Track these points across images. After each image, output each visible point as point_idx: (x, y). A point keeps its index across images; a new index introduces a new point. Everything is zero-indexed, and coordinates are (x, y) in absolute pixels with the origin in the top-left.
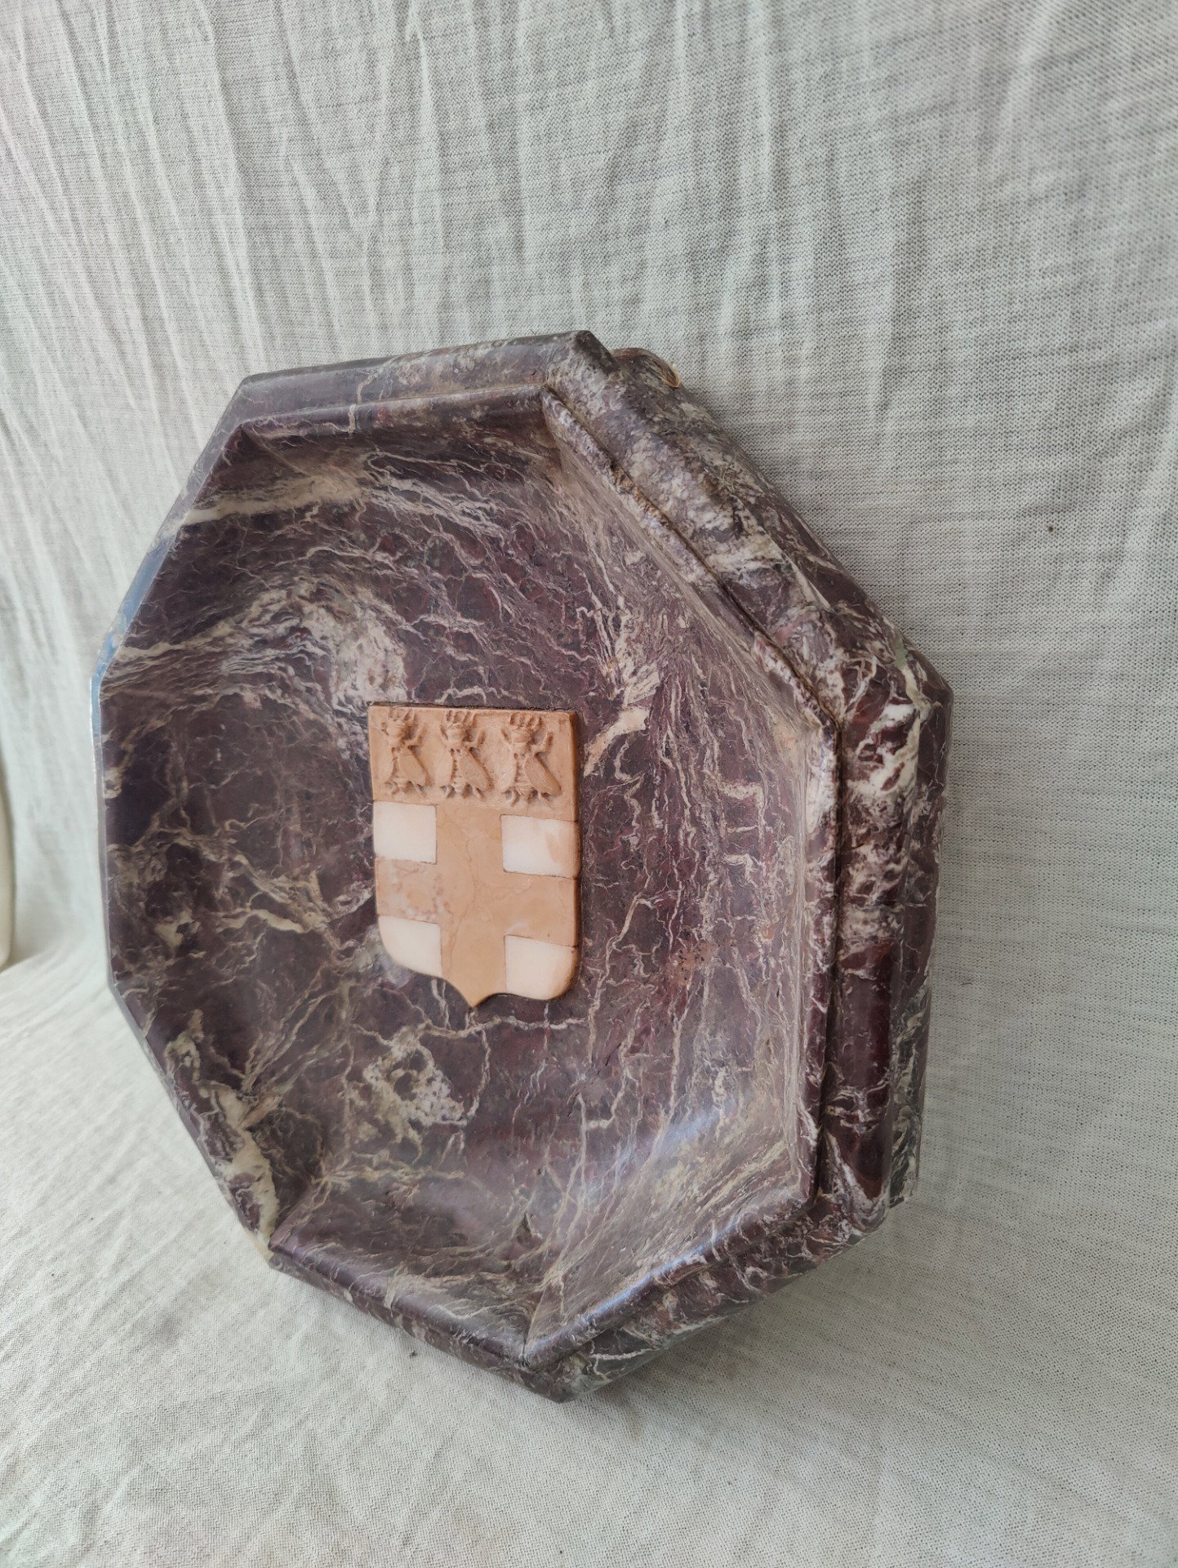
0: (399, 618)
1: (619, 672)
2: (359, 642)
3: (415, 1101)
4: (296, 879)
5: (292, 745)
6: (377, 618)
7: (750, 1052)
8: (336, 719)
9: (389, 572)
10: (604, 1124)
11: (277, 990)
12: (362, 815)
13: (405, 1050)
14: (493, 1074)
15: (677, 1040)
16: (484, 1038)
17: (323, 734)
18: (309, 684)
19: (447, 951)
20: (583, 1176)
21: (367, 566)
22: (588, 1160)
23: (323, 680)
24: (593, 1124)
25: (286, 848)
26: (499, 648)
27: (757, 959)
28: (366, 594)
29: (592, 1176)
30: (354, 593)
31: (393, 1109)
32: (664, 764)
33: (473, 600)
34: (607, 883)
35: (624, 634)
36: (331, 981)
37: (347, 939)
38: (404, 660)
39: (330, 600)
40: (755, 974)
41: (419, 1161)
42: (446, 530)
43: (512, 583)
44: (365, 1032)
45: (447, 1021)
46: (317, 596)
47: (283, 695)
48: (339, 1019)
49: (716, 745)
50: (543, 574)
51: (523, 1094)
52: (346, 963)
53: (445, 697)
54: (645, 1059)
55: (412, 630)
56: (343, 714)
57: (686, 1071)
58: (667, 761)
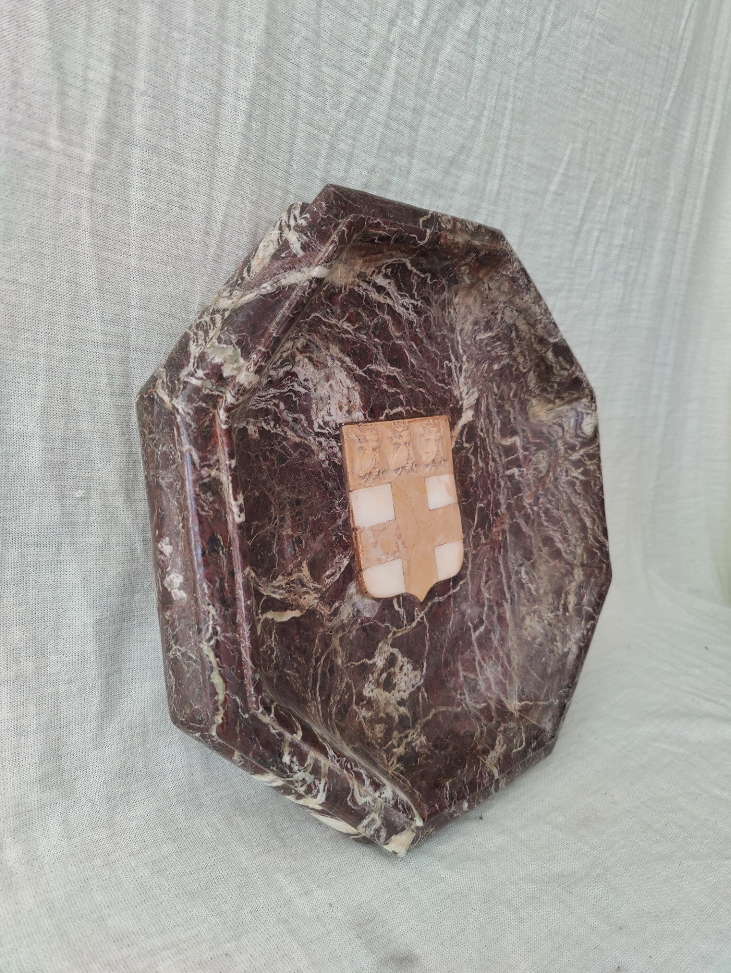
0: (355, 366)
1: (461, 393)
2: (329, 383)
3: (396, 688)
4: (290, 574)
5: (284, 465)
6: (341, 366)
7: (532, 553)
8: (317, 439)
9: (350, 336)
10: (482, 629)
11: (297, 671)
12: (339, 505)
13: (384, 658)
14: (431, 638)
15: (502, 566)
16: (425, 619)
17: (307, 451)
18: (295, 416)
19: (407, 574)
20: (482, 662)
21: (337, 330)
22: (481, 652)
23: (306, 411)
24: (477, 633)
25: (281, 551)
26: (409, 384)
27: (527, 511)
28: (335, 350)
29: (486, 658)
30: (328, 348)
31: (388, 703)
32: (480, 436)
33: (396, 357)
34: (467, 500)
35: (463, 374)
36: (326, 642)
37: (334, 603)
38: (360, 393)
39: (312, 353)
40: (527, 517)
41: (412, 722)
42: (388, 314)
43: (415, 348)
44: (357, 664)
45: (405, 622)
46: (305, 349)
47: (275, 426)
48: (338, 666)
49: (499, 423)
50: (431, 343)
51: (445, 641)
52: (336, 622)
53: (384, 415)
54: (492, 583)
55: (363, 374)
56: (322, 435)
57: (509, 577)
58: (481, 434)
